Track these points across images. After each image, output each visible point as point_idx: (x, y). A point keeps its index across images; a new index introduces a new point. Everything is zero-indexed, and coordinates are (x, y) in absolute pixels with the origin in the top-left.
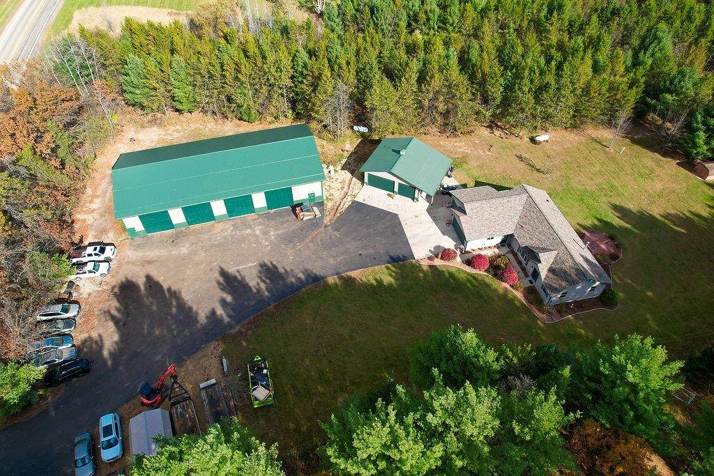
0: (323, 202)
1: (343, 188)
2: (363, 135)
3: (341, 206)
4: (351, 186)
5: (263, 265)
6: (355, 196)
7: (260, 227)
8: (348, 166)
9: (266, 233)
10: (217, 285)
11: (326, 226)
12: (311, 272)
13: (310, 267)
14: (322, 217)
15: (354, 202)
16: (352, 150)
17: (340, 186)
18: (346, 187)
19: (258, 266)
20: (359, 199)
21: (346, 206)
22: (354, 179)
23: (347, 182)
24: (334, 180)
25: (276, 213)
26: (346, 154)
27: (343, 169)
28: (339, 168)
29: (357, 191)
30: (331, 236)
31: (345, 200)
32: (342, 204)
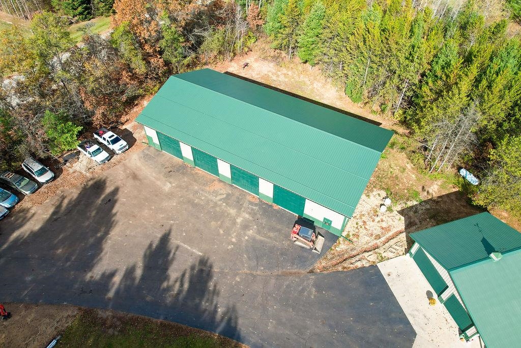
0: (337, 238)
1: (378, 237)
2: (466, 185)
3: (353, 260)
4: (392, 242)
5: (203, 262)
6: (382, 259)
7: (247, 216)
8: (411, 214)
9: (246, 227)
10: (146, 247)
11: (311, 272)
12: (237, 318)
13: (242, 309)
14: (319, 256)
15: (374, 267)
16: (435, 195)
17: (378, 231)
18: (383, 239)
19: (199, 259)
20: (384, 268)
21: (359, 264)
22: (404, 235)
23: (390, 234)
24: (377, 219)
25: (278, 211)
26: (423, 196)
27: (402, 212)
28: (399, 208)
29: (391, 255)
30: (303, 290)
31: (366, 254)
32: (357, 258)
